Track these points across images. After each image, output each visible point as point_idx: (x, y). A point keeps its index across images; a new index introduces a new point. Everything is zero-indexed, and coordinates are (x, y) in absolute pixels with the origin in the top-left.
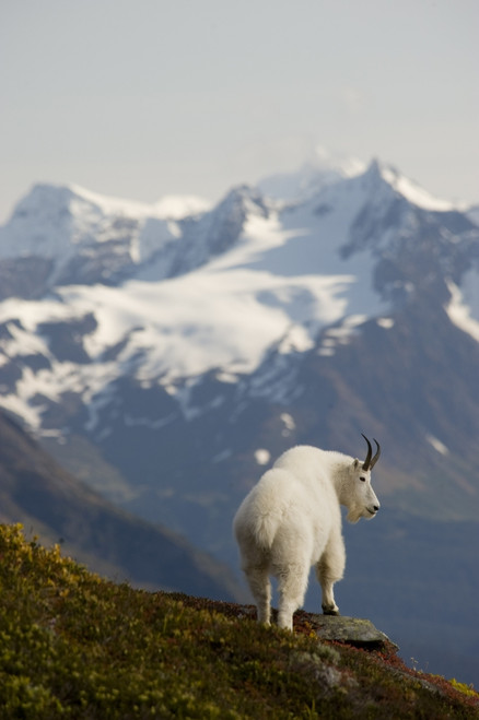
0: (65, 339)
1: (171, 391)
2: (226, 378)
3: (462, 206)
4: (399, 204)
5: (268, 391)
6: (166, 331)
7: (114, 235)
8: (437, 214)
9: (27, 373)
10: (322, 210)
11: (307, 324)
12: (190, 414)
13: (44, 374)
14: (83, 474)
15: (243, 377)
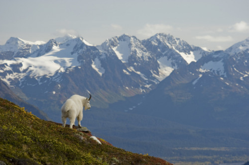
0: (16, 68)
1: (36, 79)
2: (47, 77)
3: (95, 46)
4: (83, 44)
5: (56, 80)
6: (36, 67)
7: (26, 48)
8: (90, 46)
9: (8, 74)
10: (68, 45)
11: (64, 67)
12: (40, 84)
13: (11, 75)
14: (18, 94)
15: (51, 77)
